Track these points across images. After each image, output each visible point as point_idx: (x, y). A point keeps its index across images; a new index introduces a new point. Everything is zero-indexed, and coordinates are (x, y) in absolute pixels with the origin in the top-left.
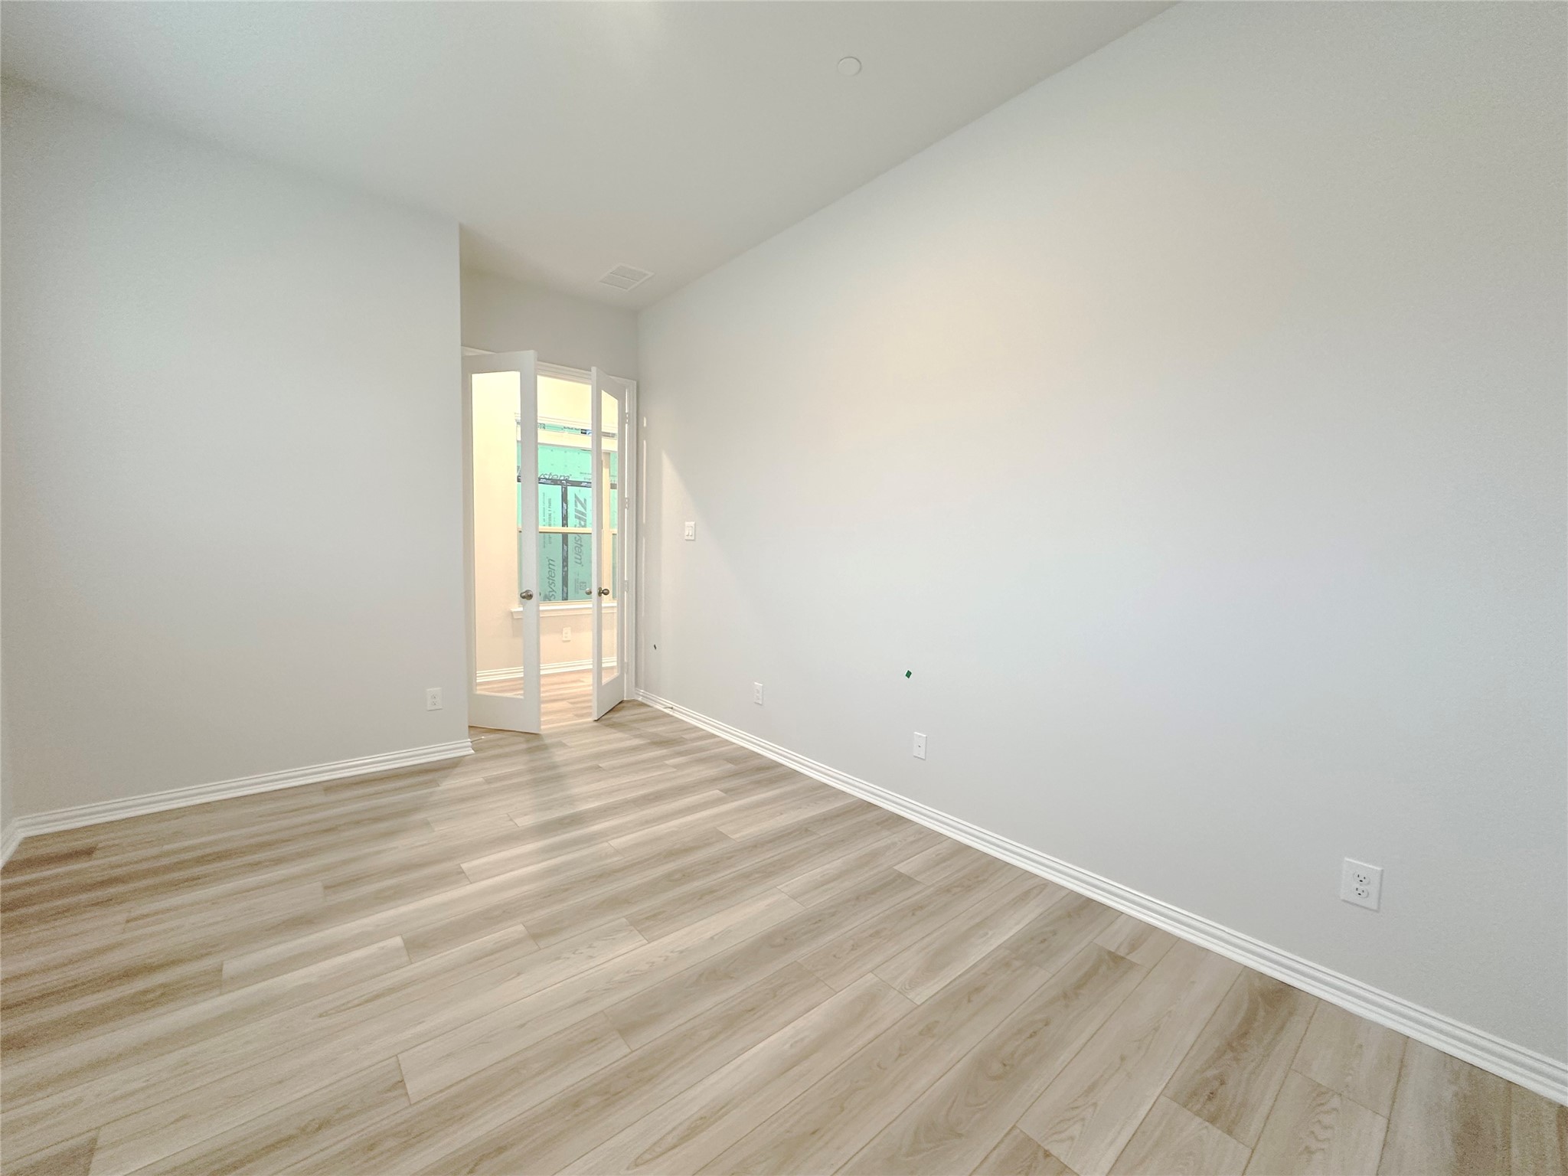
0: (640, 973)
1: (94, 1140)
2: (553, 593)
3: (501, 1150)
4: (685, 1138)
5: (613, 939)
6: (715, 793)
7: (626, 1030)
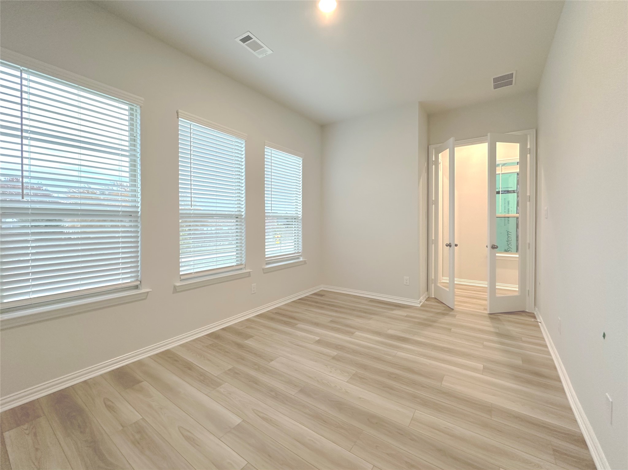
0: (330, 385)
1: (254, 336)
2: (510, 249)
3: (256, 383)
4: (263, 418)
5: (343, 373)
6: (480, 366)
7: (302, 391)
